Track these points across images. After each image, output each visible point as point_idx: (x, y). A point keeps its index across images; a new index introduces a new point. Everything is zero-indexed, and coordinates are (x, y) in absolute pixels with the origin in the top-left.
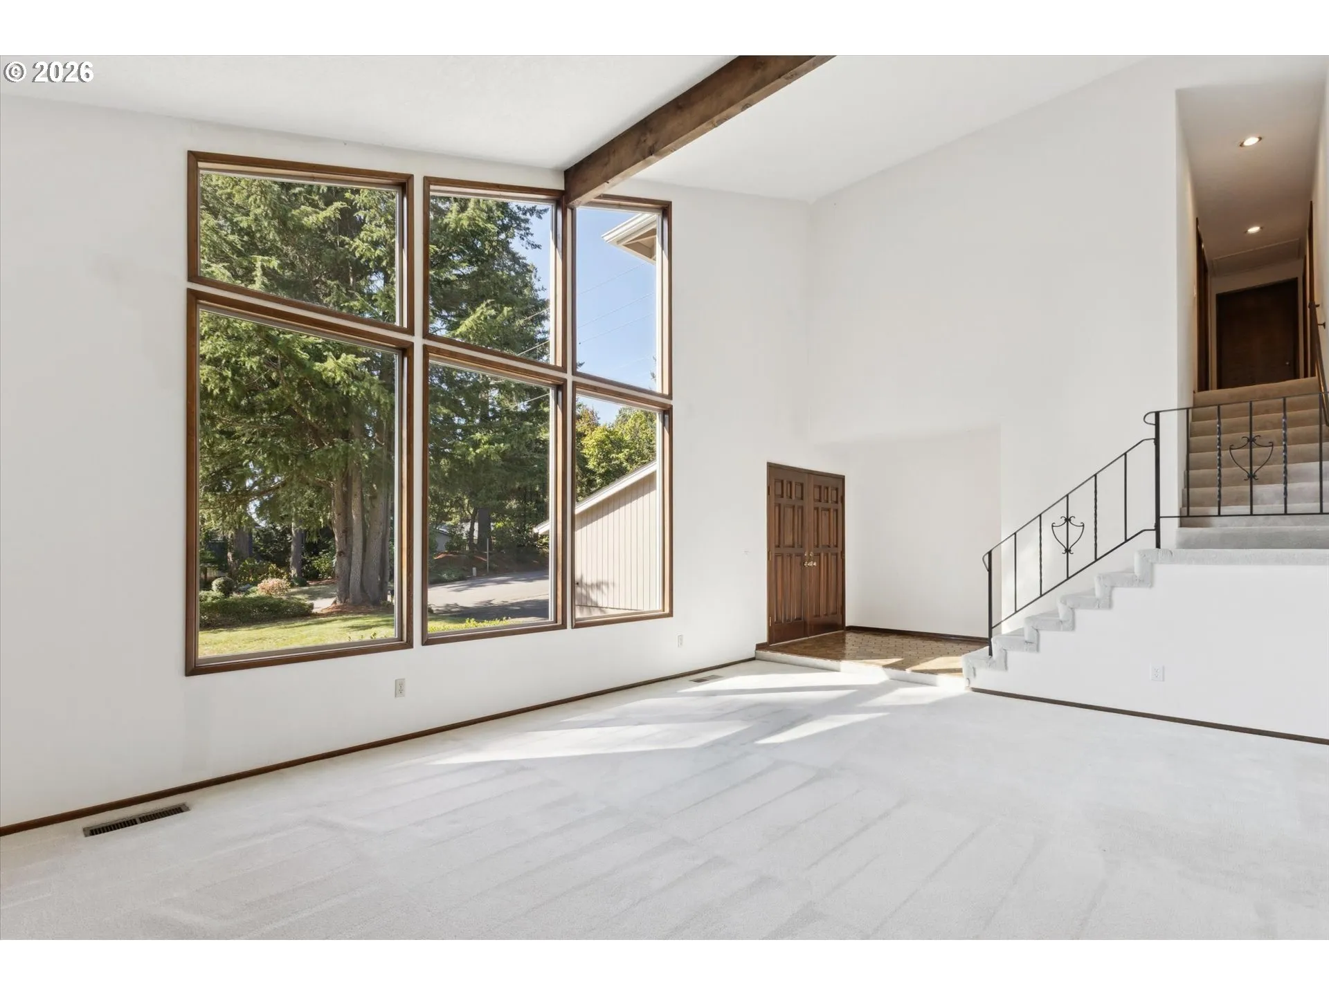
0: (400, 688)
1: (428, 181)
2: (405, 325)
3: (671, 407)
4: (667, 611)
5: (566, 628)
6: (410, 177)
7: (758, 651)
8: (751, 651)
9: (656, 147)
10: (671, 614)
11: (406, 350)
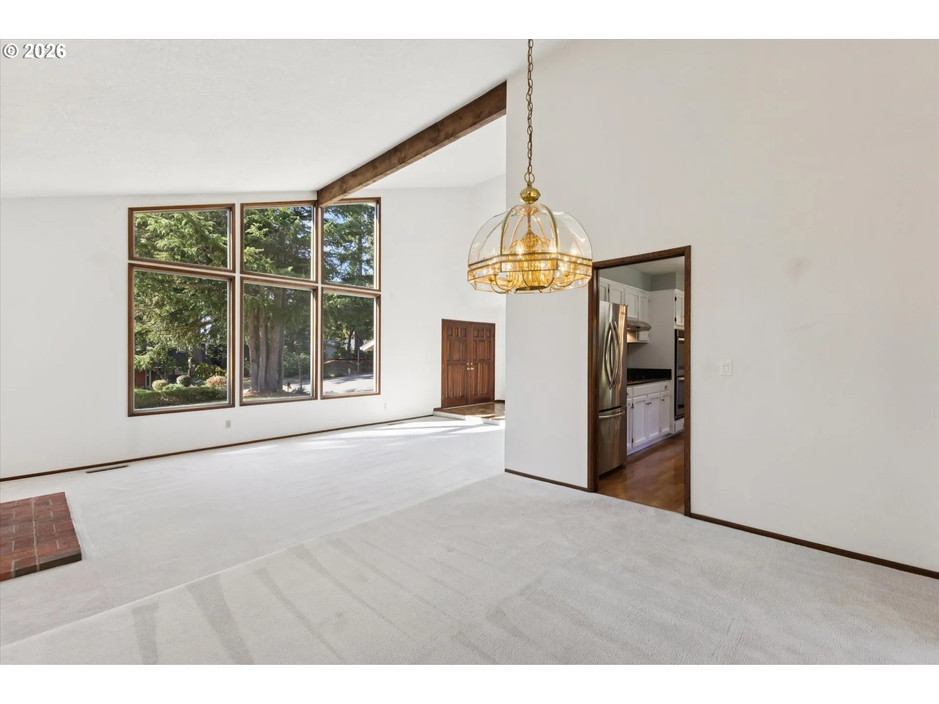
0: (228, 424)
1: (242, 206)
2: (231, 269)
3: (380, 295)
4: (378, 392)
5: (317, 399)
6: (234, 205)
7: (435, 412)
8: (431, 412)
9: (347, 190)
10: (379, 393)
11: (232, 279)
